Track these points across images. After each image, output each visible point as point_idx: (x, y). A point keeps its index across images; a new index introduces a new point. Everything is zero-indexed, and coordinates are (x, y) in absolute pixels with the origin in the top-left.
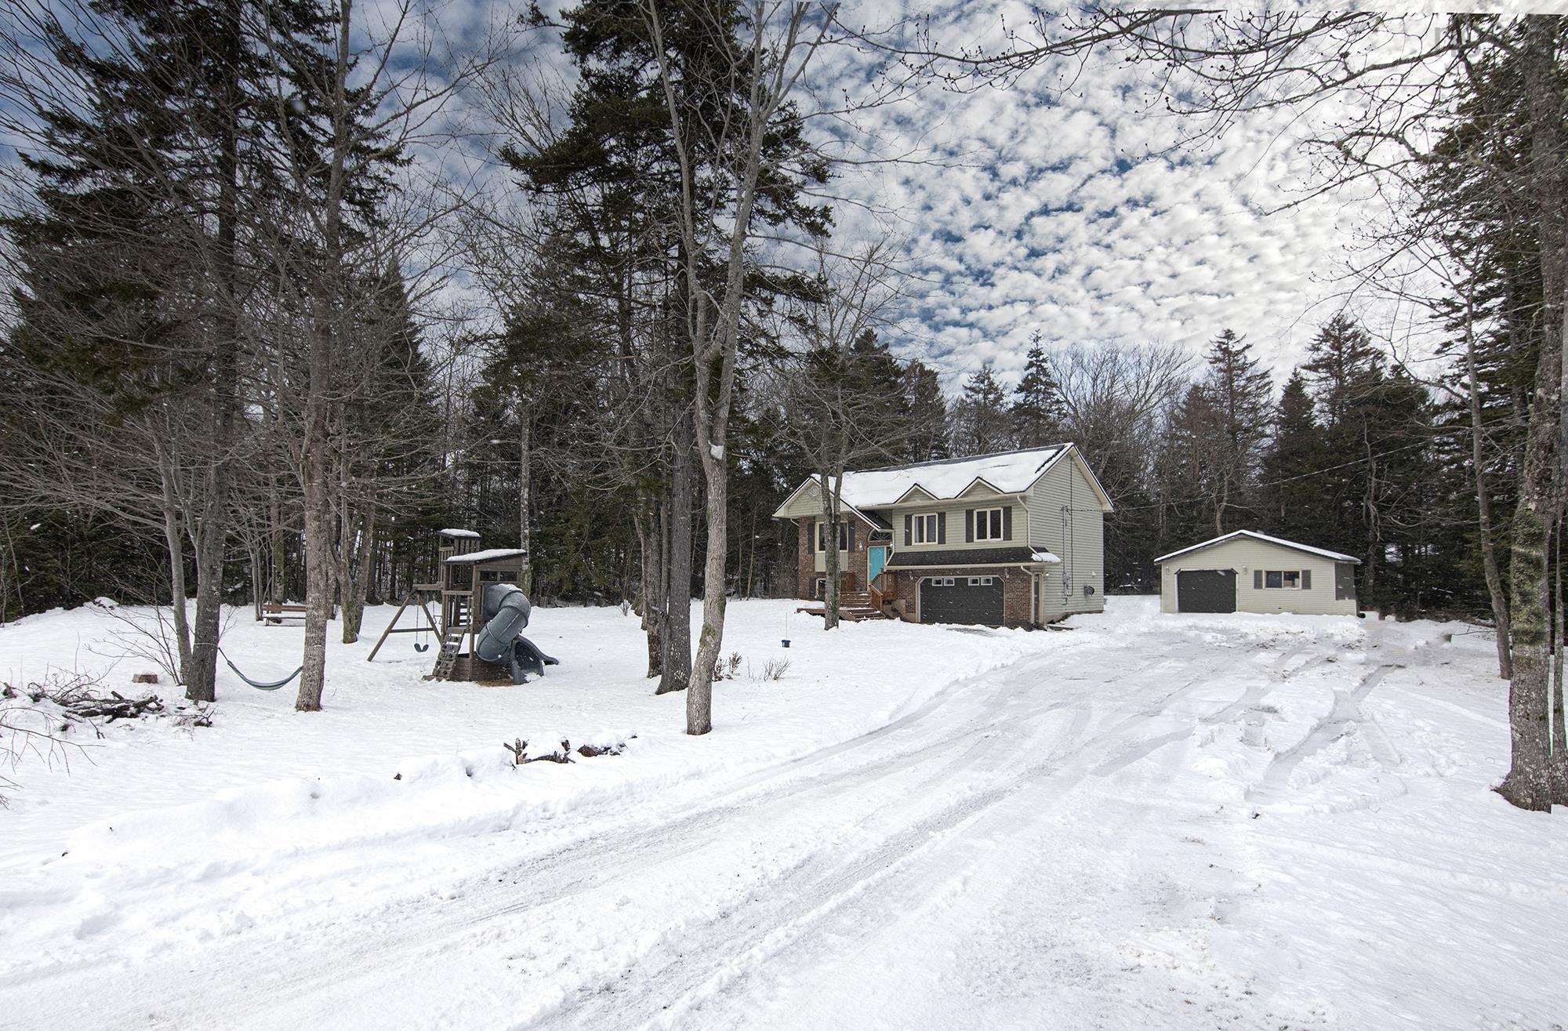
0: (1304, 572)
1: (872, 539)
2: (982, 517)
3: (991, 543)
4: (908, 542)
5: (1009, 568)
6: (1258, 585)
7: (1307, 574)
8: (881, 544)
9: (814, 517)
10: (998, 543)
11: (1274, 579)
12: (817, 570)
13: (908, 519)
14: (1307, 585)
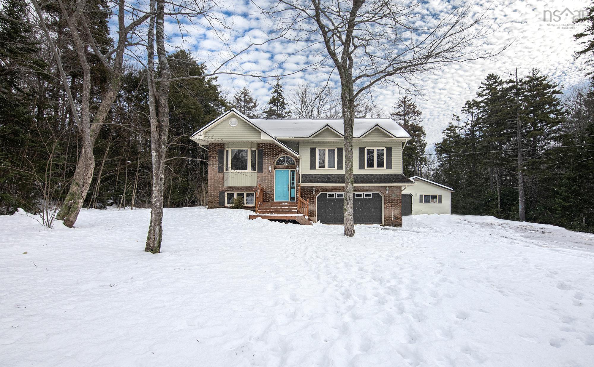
0: (439, 196)
1: (277, 163)
2: (370, 152)
3: (376, 170)
4: (313, 166)
5: (390, 188)
6: (421, 201)
7: (440, 196)
8: (287, 167)
9: (224, 144)
10: (383, 171)
11: (428, 199)
12: (226, 185)
13: (313, 151)
14: (440, 202)
